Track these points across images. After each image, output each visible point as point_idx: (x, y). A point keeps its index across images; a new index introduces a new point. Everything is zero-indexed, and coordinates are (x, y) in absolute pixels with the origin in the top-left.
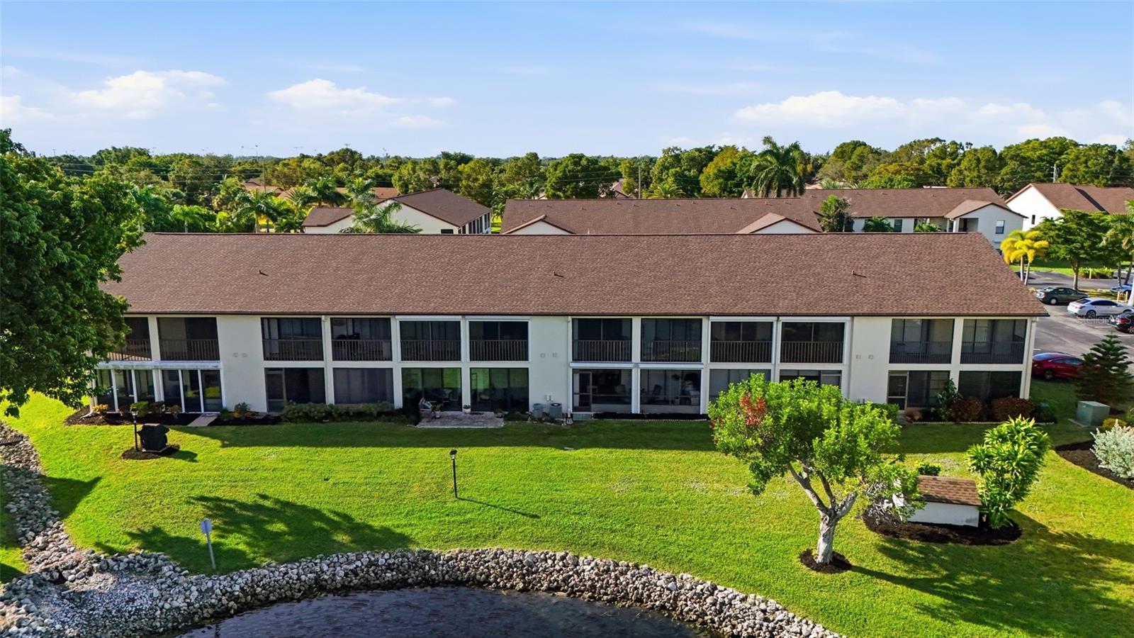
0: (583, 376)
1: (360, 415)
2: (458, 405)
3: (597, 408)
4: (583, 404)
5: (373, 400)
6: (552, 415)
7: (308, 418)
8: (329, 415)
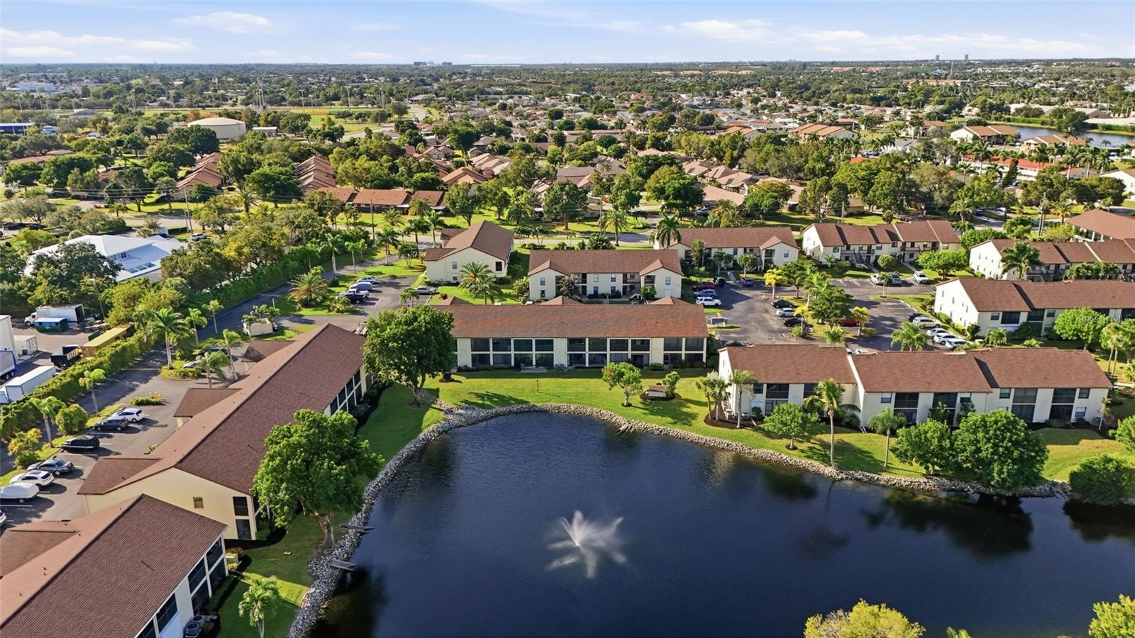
0: (570, 356)
1: (502, 368)
2: (531, 365)
3: (575, 365)
4: (571, 364)
5: (505, 363)
6: (561, 367)
7: (487, 369)
8: (494, 368)
